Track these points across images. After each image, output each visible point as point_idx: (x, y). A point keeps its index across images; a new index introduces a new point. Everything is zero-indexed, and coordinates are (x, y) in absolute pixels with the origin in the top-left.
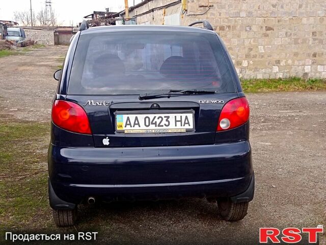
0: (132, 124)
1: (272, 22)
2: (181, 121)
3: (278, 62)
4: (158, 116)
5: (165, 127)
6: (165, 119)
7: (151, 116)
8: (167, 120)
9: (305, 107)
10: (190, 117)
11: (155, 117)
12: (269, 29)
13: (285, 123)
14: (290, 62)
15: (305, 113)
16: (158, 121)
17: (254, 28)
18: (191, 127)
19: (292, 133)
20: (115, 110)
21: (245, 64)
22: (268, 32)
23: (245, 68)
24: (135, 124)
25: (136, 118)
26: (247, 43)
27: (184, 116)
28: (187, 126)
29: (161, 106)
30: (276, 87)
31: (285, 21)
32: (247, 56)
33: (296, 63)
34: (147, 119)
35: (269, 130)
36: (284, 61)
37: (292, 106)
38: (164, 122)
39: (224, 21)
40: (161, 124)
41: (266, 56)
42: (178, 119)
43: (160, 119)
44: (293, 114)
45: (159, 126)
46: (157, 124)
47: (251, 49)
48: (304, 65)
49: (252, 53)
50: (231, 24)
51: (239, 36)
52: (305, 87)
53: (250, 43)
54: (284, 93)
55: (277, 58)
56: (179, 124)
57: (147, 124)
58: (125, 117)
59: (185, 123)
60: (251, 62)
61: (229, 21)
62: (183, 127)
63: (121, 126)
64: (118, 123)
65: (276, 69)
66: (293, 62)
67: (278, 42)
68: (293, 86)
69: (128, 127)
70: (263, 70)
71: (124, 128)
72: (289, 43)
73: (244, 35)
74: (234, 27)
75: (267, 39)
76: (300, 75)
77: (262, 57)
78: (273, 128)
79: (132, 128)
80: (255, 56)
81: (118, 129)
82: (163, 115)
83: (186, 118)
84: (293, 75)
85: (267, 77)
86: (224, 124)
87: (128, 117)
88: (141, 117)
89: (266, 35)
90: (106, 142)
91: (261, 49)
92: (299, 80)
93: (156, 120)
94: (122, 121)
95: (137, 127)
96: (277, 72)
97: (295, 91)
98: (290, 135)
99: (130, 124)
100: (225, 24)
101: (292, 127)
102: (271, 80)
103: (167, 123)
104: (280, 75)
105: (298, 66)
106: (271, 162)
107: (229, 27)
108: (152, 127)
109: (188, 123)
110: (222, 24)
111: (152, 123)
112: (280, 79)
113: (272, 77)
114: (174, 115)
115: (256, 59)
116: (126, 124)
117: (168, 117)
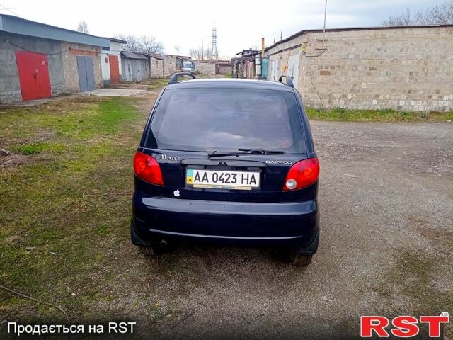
0: (201, 179)
1: (376, 63)
2: (247, 179)
3: (377, 96)
4: (225, 172)
5: (231, 184)
6: (232, 176)
7: (220, 173)
8: (234, 178)
9: (394, 138)
10: (257, 175)
11: (223, 174)
12: (372, 69)
13: (373, 154)
14: (387, 96)
15: (392, 144)
16: (226, 178)
17: (359, 68)
18: (257, 185)
19: (377, 165)
20: (186, 165)
21: (349, 97)
22: (371, 71)
23: (349, 100)
24: (203, 179)
25: (205, 174)
26: (352, 80)
27: (251, 174)
28: (253, 185)
29: (229, 163)
30: (373, 117)
31: (387, 63)
32: (352, 91)
33: (393, 97)
34: (215, 175)
35: (357, 160)
36: (383, 95)
37: (383, 137)
38: (231, 179)
39: (335, 62)
40: (228, 181)
41: (367, 91)
42: (245, 177)
43: (228, 176)
44: (382, 145)
45: (226, 182)
46: (225, 181)
47: (355, 85)
48: (399, 100)
49: (356, 88)
50: (341, 65)
51: (346, 74)
52: (398, 119)
53: (355, 80)
54: (378, 123)
55: (377, 93)
56: (245, 181)
57: (215, 180)
58: (195, 172)
59: (251, 181)
60: (355, 96)
61: (339, 62)
62: (249, 185)
63: (191, 180)
64: (188, 177)
65: (375, 102)
66: (390, 96)
67: (379, 79)
68: (387, 117)
69: (197, 181)
70: (364, 103)
71: (193, 183)
72: (388, 81)
73: (351, 73)
74: (343, 67)
75: (369, 77)
76: (395, 108)
77: (365, 92)
78: (362, 159)
79: (201, 183)
80: (358, 91)
81: (188, 183)
82: (230, 173)
83: (253, 176)
84: (389, 107)
85: (366, 108)
86: (290, 184)
87: (198, 173)
88: (210, 173)
89: (369, 74)
90: (177, 193)
91: (364, 86)
92: (393, 111)
93: (224, 176)
94: (192, 176)
95: (205, 182)
96: (376, 105)
97: (388, 122)
98: (375, 167)
99: (199, 179)
100: (335, 64)
101: (379, 158)
102: (371, 111)
103: (234, 181)
104: (378, 107)
105: (394, 100)
106: (350, 197)
107: (339, 66)
108: (220, 183)
109: (255, 182)
110: (334, 64)
111: (220, 180)
112: (378, 110)
113: (371, 108)
114: (241, 173)
115: (360, 94)
116: (196, 179)
117: (236, 175)
